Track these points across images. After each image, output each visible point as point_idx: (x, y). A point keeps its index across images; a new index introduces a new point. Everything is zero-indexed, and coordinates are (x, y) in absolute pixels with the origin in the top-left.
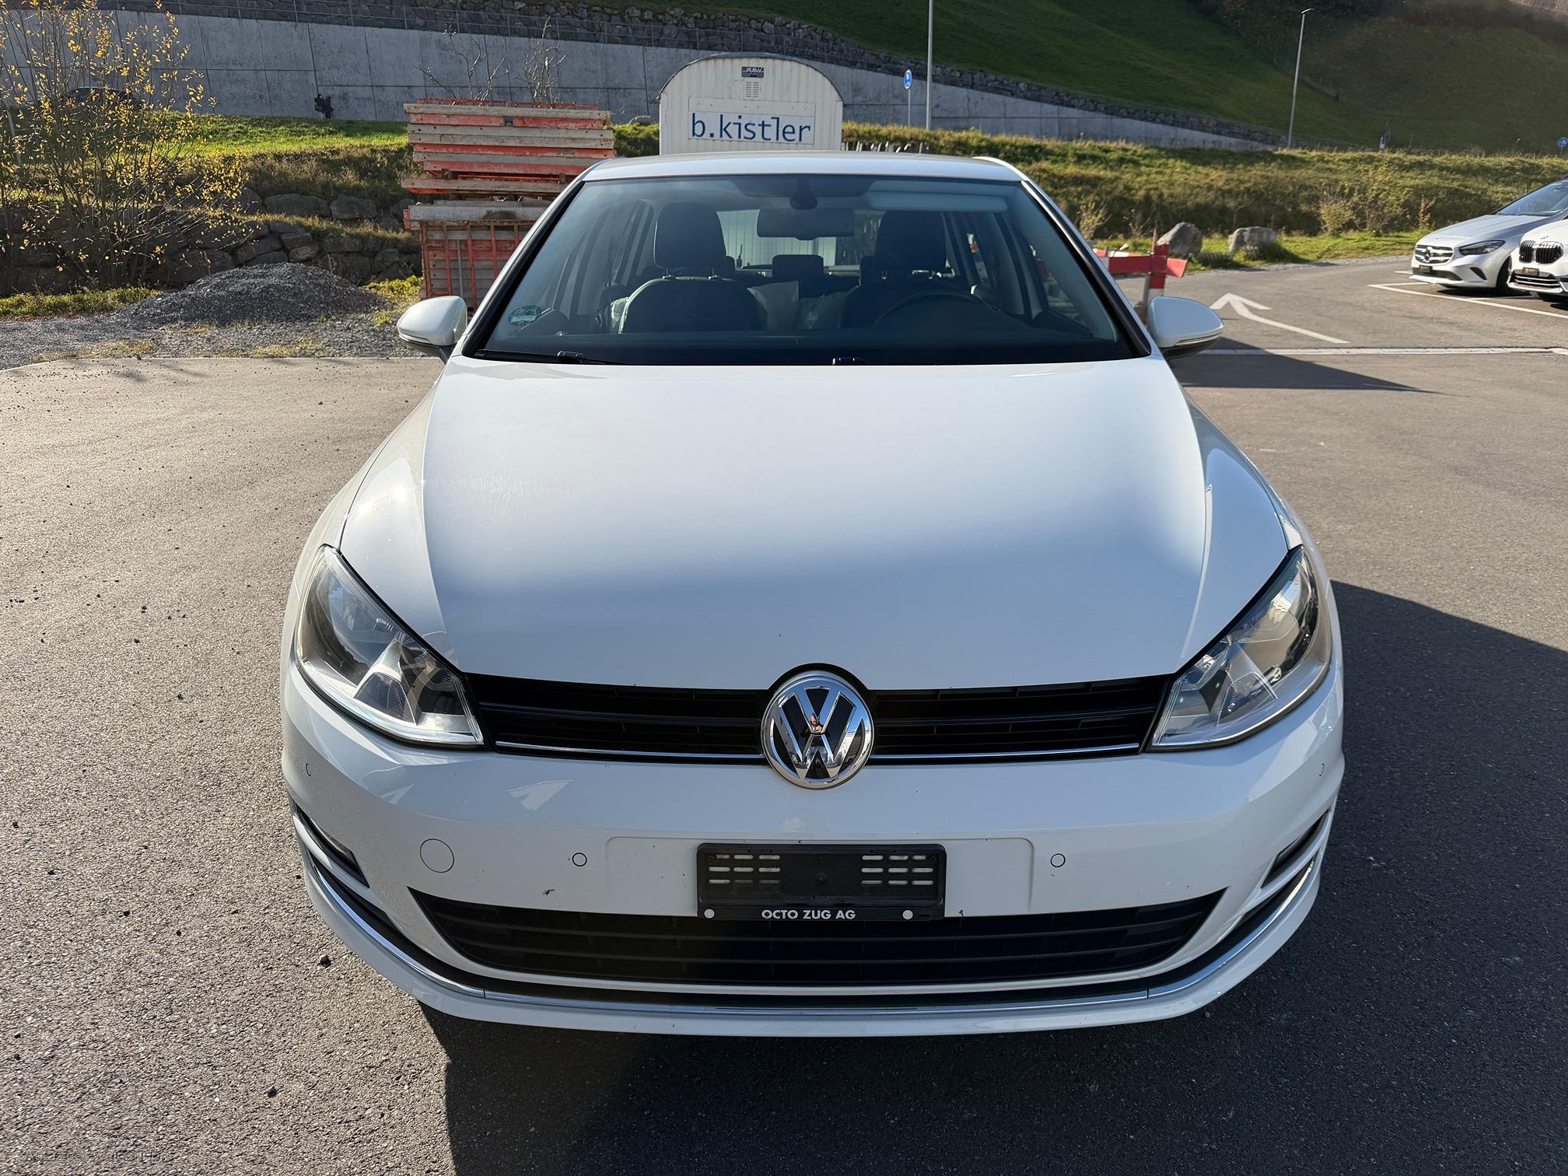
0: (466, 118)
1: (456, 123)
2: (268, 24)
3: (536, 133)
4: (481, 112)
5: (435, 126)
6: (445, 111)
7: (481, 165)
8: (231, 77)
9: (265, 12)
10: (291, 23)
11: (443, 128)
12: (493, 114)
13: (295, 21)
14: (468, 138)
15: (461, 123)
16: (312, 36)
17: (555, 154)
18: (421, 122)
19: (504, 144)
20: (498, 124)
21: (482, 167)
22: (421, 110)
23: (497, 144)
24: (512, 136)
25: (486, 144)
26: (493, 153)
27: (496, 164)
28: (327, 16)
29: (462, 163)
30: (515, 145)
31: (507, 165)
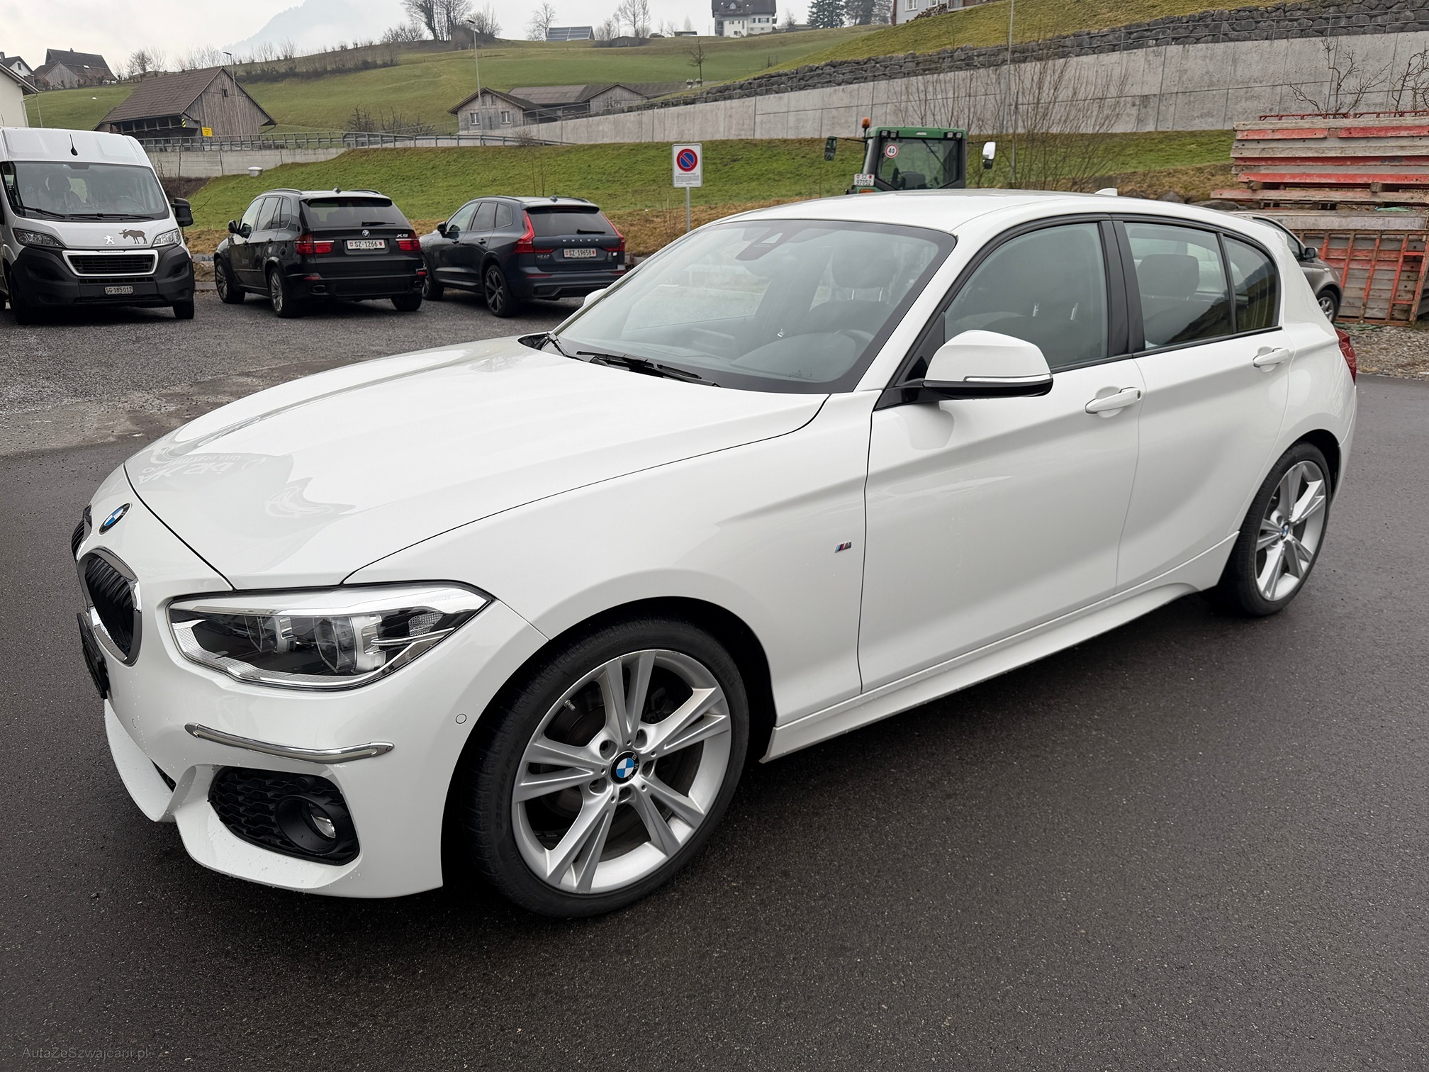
0: (1291, 131)
1: (1278, 137)
2: (1298, 43)
3: (1363, 143)
4: (1307, 126)
5: (1258, 141)
6: (1271, 127)
7: (1293, 176)
8: (1249, 94)
9: (1302, 31)
10: (1320, 39)
11: (1266, 143)
12: (1319, 127)
13: (1326, 36)
14: (1288, 151)
15: (1284, 137)
16: (1339, 48)
17: (1379, 163)
18: (1245, 138)
19: (1324, 155)
20: (1322, 136)
21: (1294, 179)
22: (1248, 127)
23: (1316, 155)
24: (1333, 148)
25: (1305, 156)
26: (1311, 163)
27: (1309, 175)
28: (1364, 26)
29: (1274, 175)
30: (1335, 155)
31: (1320, 176)
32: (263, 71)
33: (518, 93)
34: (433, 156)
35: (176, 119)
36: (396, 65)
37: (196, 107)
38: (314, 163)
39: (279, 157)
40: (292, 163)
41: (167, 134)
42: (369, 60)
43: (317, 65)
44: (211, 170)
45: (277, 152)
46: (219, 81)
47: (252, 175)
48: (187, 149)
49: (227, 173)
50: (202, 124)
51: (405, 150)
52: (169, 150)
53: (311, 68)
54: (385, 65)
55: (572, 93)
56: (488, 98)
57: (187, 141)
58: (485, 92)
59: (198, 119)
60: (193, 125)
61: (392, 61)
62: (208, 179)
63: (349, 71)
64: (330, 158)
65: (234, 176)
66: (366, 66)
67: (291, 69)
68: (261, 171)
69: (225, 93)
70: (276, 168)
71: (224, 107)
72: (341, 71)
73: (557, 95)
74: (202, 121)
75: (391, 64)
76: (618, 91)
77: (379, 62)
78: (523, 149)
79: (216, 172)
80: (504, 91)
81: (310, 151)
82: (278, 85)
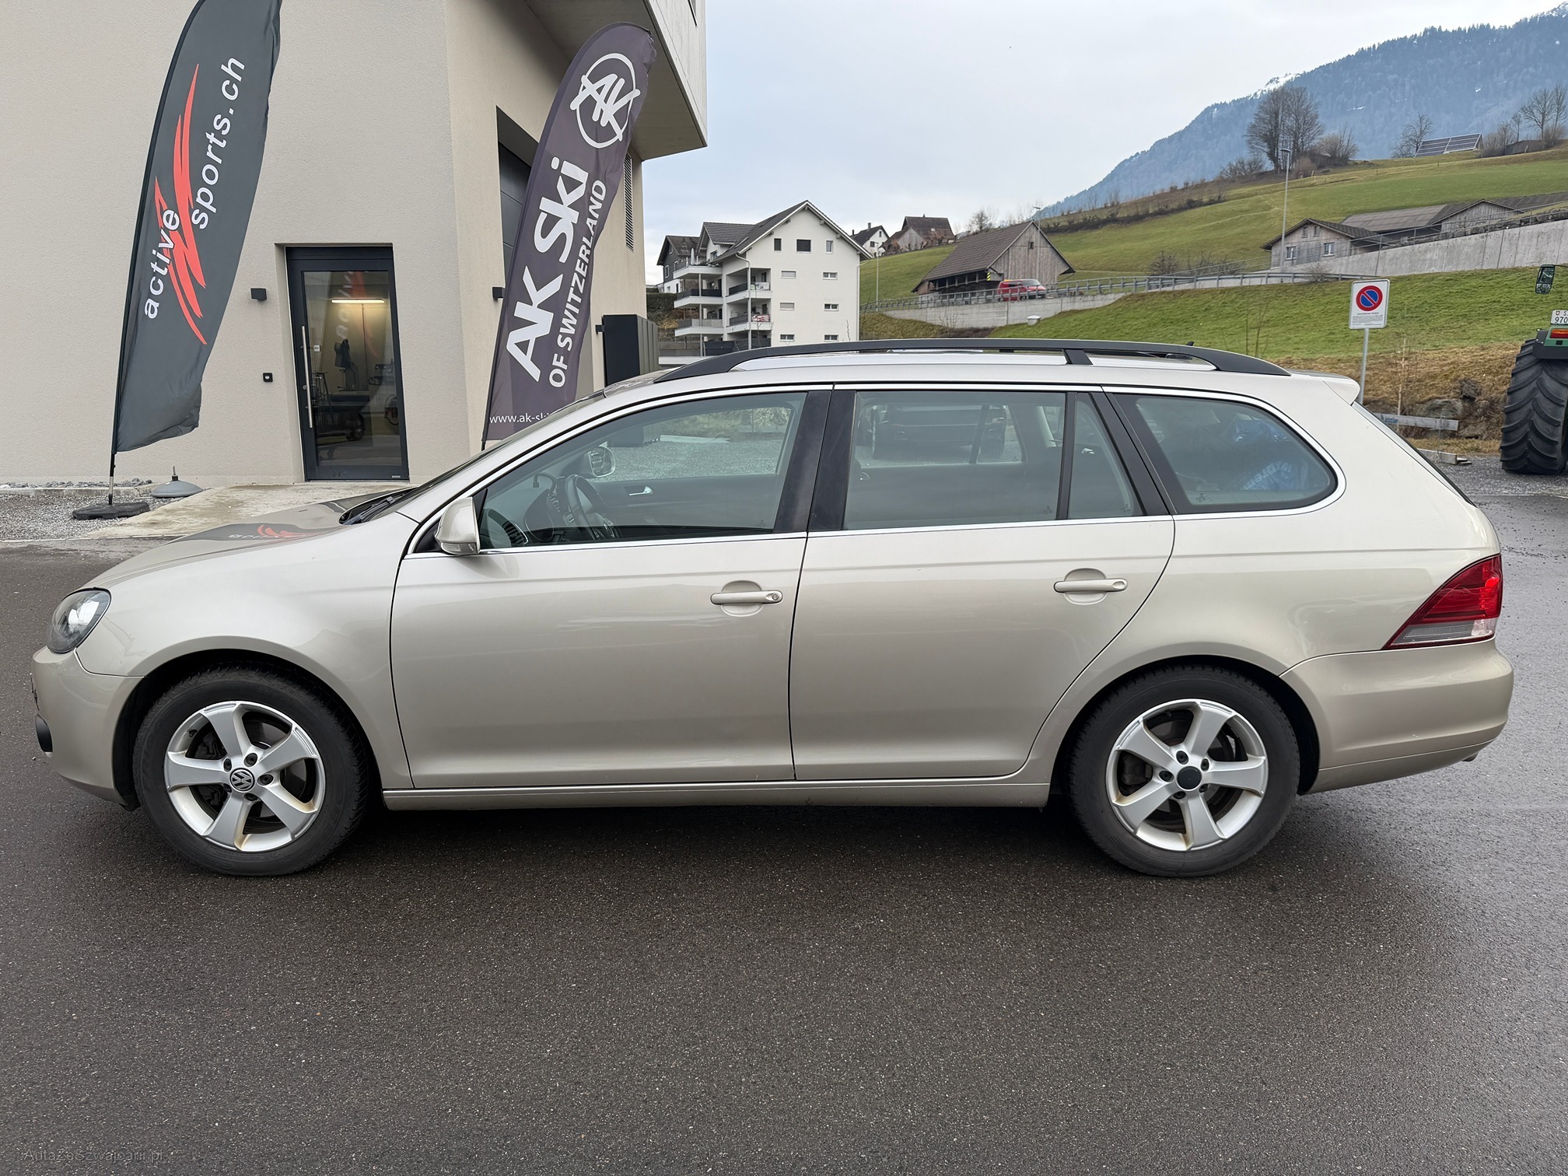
32: (1085, 219)
33: (1354, 222)
34: (1210, 297)
35: (983, 273)
36: (1224, 201)
37: (1002, 261)
38: (1090, 310)
39: (1059, 305)
40: (1071, 311)
41: (973, 287)
42: (1195, 199)
43: (1140, 210)
44: (998, 320)
45: (1058, 300)
46: (1027, 234)
47: (1029, 324)
48: (988, 301)
49: (1011, 323)
50: (1005, 276)
51: (1183, 292)
52: (973, 303)
53: (1132, 212)
54: (1211, 202)
55: (1424, 216)
56: (1310, 230)
57: (990, 293)
58: (1306, 224)
59: (1002, 272)
60: (996, 278)
61: (1219, 197)
62: (993, 329)
63: (1173, 211)
64: (1107, 303)
65: (1016, 325)
66: (1191, 205)
67: (1112, 215)
68: (1039, 319)
69: (1031, 245)
70: (1054, 317)
71: (1028, 259)
72: (1162, 213)
73: (1405, 219)
74: (1005, 273)
75: (1220, 200)
76: (1483, 209)
77: (1205, 199)
78: (1313, 286)
79: (1001, 322)
80: (1335, 219)
81: (1090, 298)
82: (1096, 233)
